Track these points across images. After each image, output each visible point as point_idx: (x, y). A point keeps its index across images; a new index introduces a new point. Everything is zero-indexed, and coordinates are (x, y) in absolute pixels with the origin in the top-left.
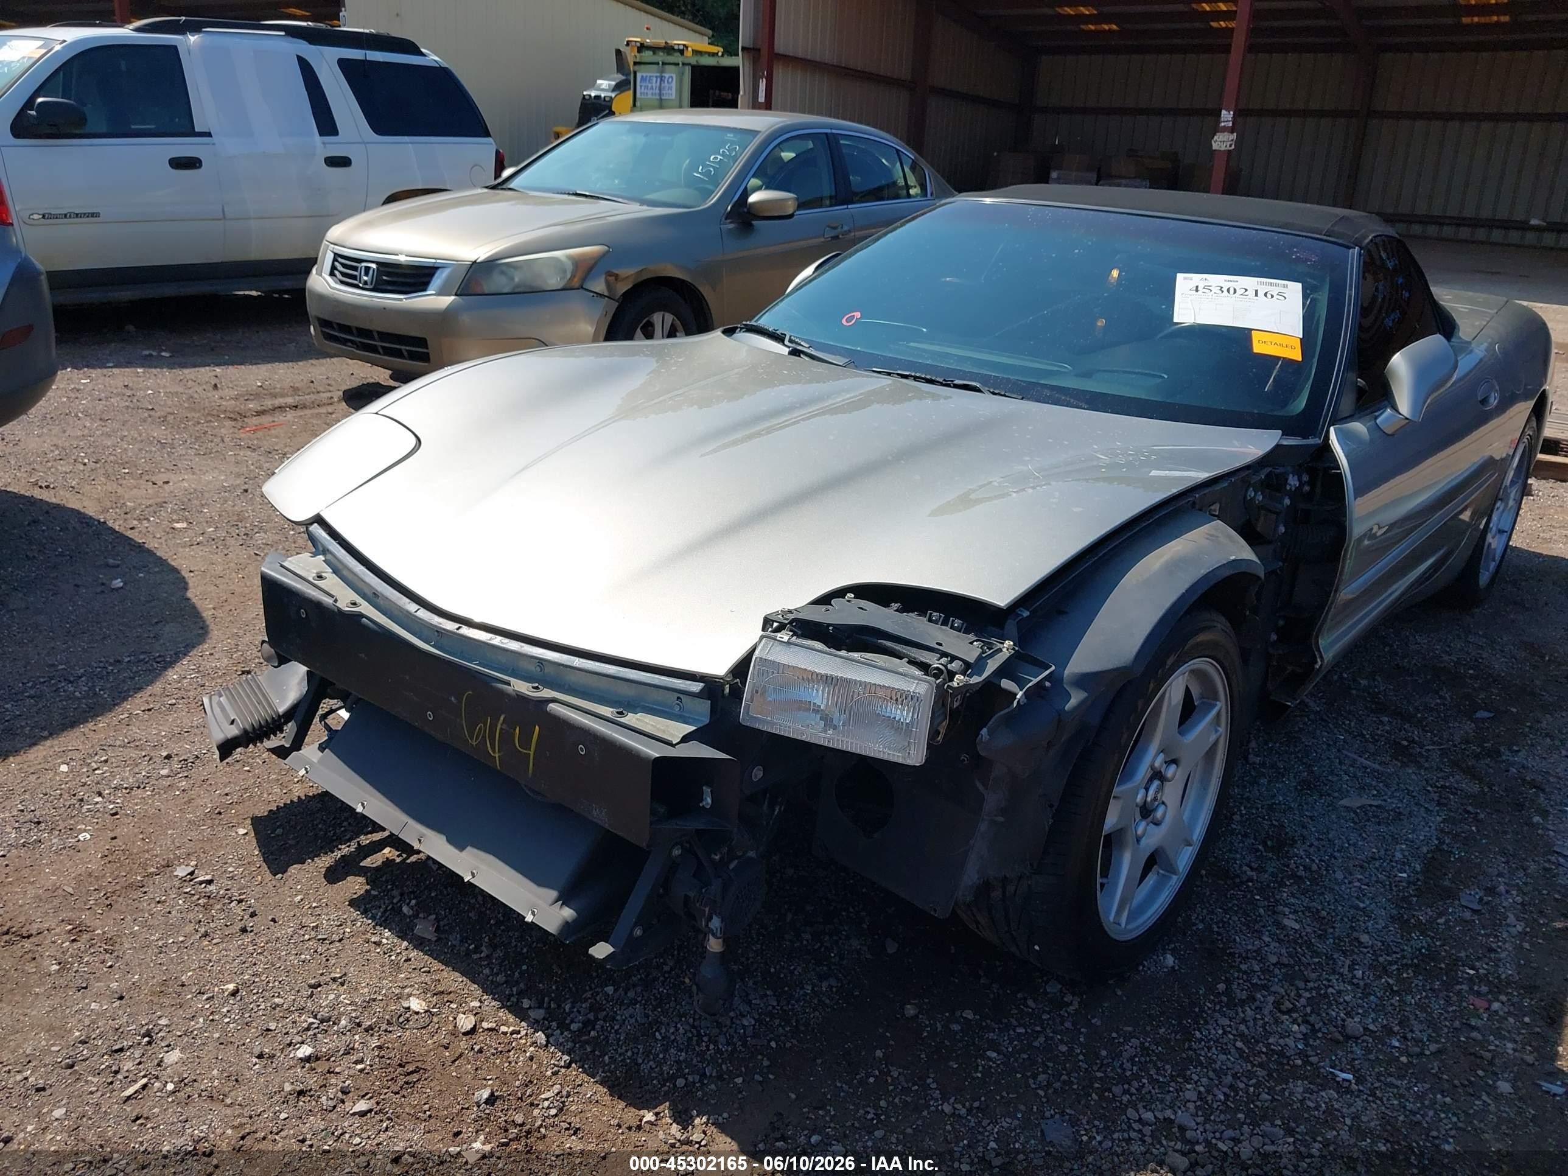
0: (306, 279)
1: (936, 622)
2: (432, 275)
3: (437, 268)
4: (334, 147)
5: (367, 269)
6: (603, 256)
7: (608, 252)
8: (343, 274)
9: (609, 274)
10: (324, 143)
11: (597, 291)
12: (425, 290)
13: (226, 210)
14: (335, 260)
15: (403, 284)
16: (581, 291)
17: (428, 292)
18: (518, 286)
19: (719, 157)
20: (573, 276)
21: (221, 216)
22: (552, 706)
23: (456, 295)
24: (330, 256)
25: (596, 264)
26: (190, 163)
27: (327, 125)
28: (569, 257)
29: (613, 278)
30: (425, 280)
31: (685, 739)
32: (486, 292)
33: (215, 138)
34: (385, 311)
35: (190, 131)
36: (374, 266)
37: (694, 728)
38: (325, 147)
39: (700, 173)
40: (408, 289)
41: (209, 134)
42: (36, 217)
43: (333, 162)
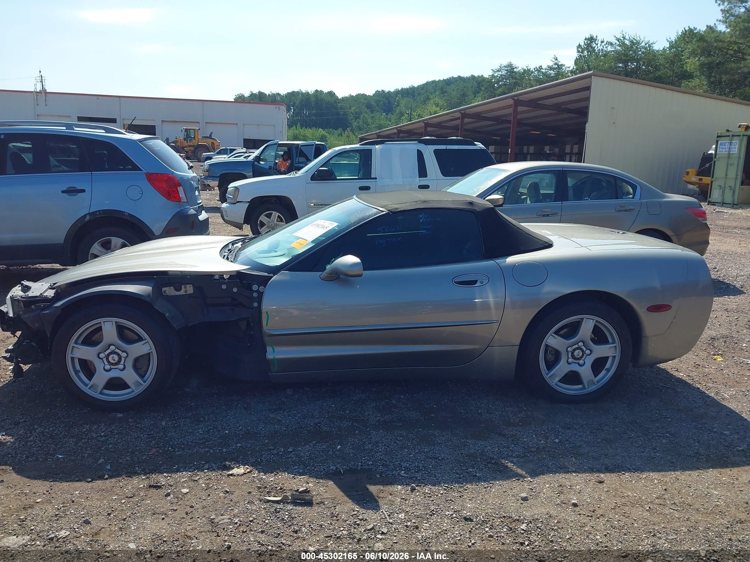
4: (424, 181)
26: (366, 188)
27: (423, 172)
33: (378, 180)
35: (369, 177)
38: (420, 181)
41: (376, 178)
42: (312, 205)
43: (421, 187)
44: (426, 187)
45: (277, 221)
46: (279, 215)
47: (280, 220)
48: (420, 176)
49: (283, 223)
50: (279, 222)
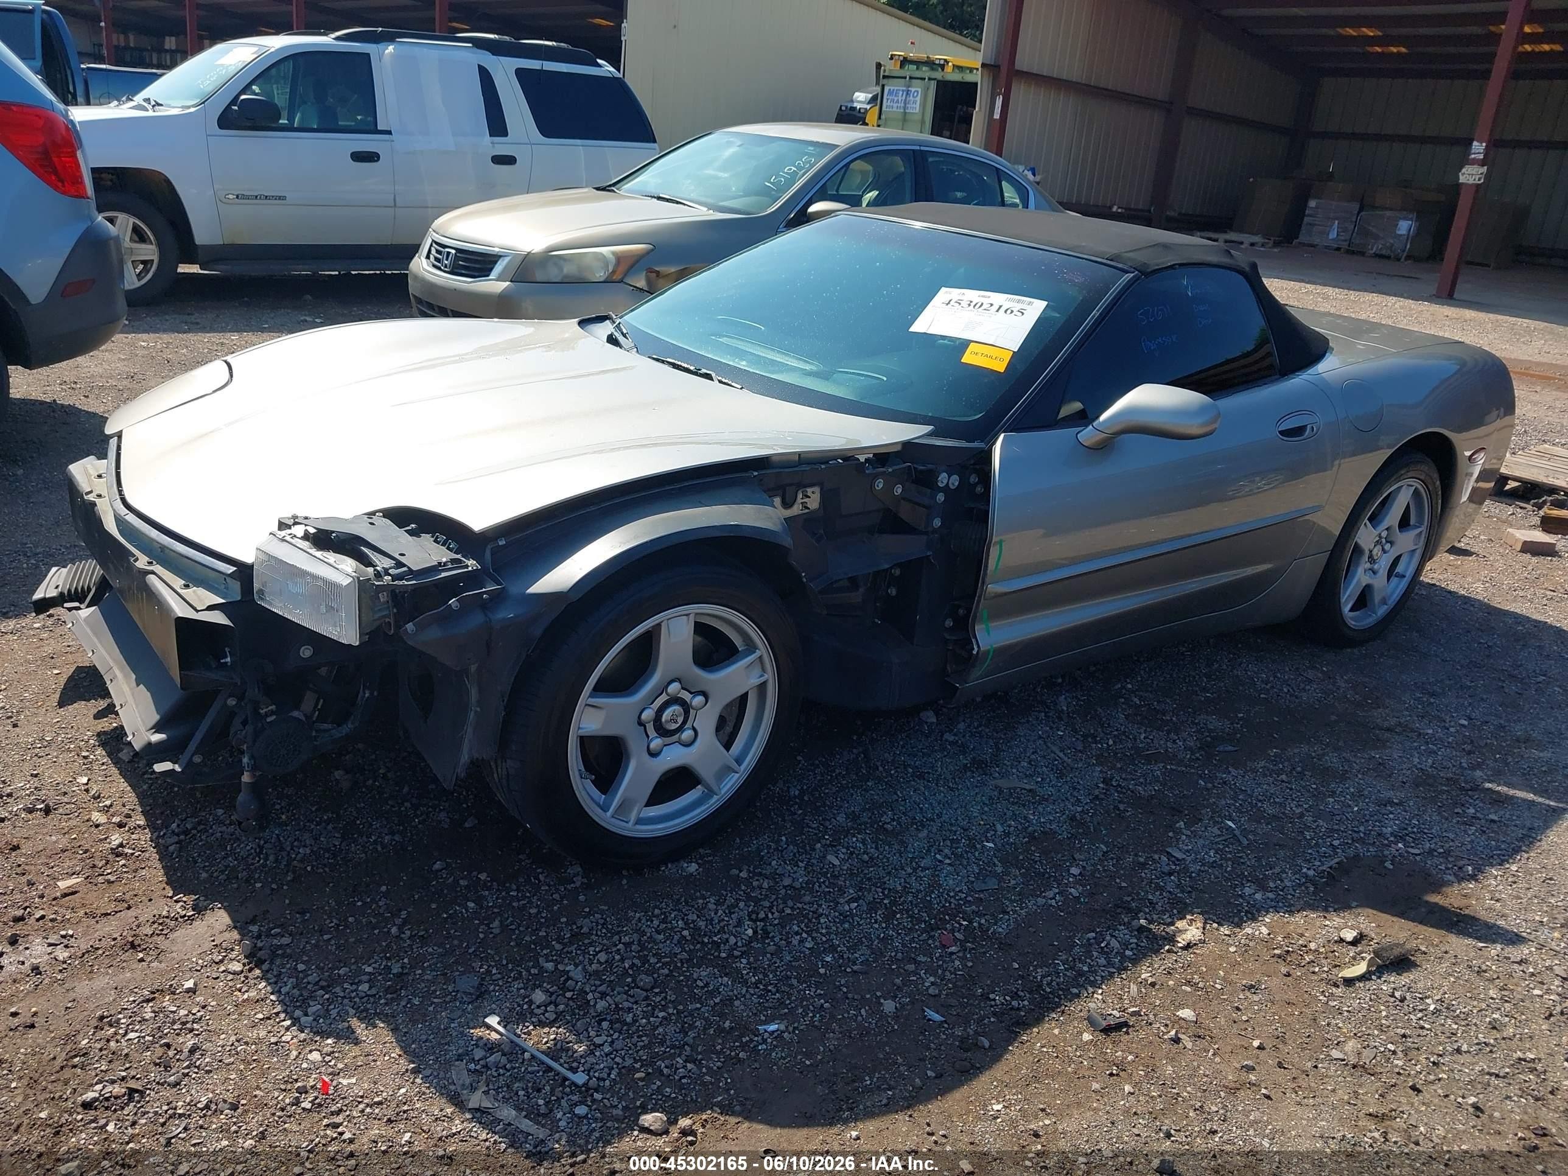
0: (410, 262)
1: (438, 543)
2: (495, 262)
3: (500, 256)
4: (502, 147)
5: (449, 253)
6: (648, 253)
7: (652, 250)
8: (436, 259)
9: (650, 271)
10: (492, 143)
11: (638, 285)
12: (488, 276)
13: (397, 199)
14: (431, 245)
15: (474, 269)
16: (621, 284)
17: (490, 277)
18: (566, 276)
19: (794, 169)
20: (614, 272)
21: (393, 204)
22: (152, 577)
23: (511, 281)
24: (429, 241)
25: (637, 261)
26: (370, 157)
27: (497, 125)
28: (614, 253)
29: (655, 275)
30: (489, 266)
31: (211, 608)
32: (538, 280)
33: (394, 137)
34: (455, 291)
35: (373, 129)
36: (453, 251)
37: (224, 601)
38: (493, 147)
39: (771, 183)
40: (476, 274)
41: (389, 133)
42: (231, 196)
43: (499, 160)
44: (510, 160)
45: (131, 240)
46: (138, 222)
47: (137, 239)
48: (492, 134)
49: (150, 247)
50: (136, 242)
